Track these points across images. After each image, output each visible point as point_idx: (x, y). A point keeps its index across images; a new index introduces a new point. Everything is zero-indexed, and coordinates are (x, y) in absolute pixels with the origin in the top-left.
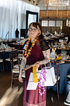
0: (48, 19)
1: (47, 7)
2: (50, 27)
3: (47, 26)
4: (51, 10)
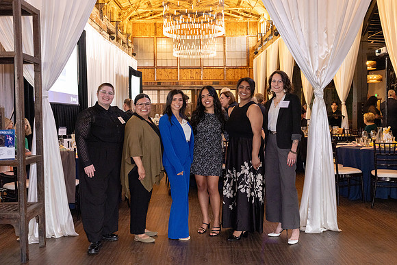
0: (158, 86)
1: (155, 59)
2: (162, 104)
4: (164, 68)
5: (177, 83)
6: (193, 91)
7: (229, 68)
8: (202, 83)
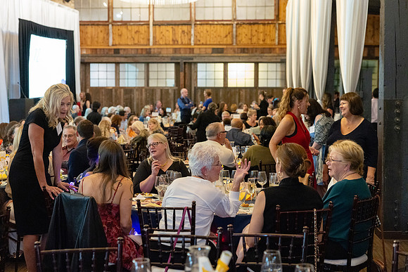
0: (116, 57)
1: (110, 9)
4: (125, 23)
5: (148, 51)
6: (177, 64)
7: (241, 23)
8: (192, 50)
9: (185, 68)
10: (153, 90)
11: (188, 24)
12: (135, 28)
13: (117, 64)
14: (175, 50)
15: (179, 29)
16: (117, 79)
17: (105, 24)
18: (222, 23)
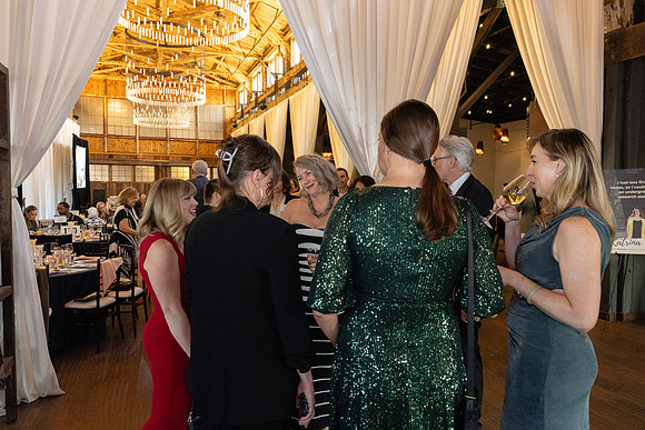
0: (110, 160)
1: (105, 125)
2: (116, 183)
3: (106, 179)
4: (118, 137)
5: (136, 157)
6: (157, 167)
7: (201, 142)
8: (167, 158)
9: (162, 170)
10: (139, 184)
11: (165, 140)
12: (126, 141)
13: (110, 165)
14: (156, 158)
15: (158, 143)
16: (110, 176)
17: (102, 136)
18: (188, 141)
